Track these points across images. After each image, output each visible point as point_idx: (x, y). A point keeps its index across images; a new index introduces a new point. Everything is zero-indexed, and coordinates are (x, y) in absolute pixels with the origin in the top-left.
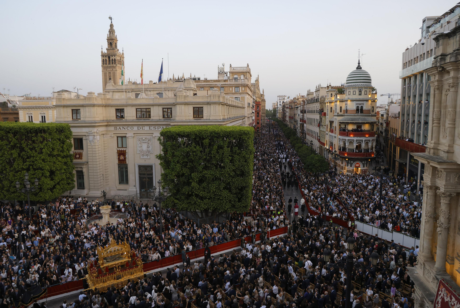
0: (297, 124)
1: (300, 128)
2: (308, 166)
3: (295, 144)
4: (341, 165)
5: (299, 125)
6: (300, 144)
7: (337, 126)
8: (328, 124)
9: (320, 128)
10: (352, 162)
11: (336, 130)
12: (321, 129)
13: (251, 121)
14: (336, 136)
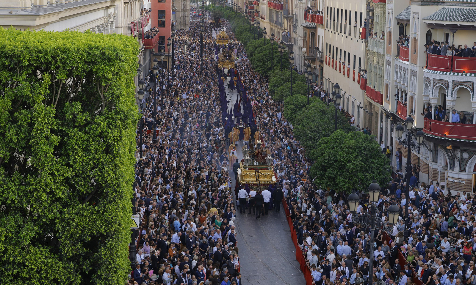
0: (295, 27)
1: (305, 41)
2: (324, 168)
3: (287, 96)
4: (433, 166)
5: (300, 31)
6: (300, 96)
7: (419, 37)
8: (392, 31)
9: (367, 42)
10: (466, 155)
11: (415, 51)
12: (370, 46)
13: (137, 16)
14: (417, 69)
